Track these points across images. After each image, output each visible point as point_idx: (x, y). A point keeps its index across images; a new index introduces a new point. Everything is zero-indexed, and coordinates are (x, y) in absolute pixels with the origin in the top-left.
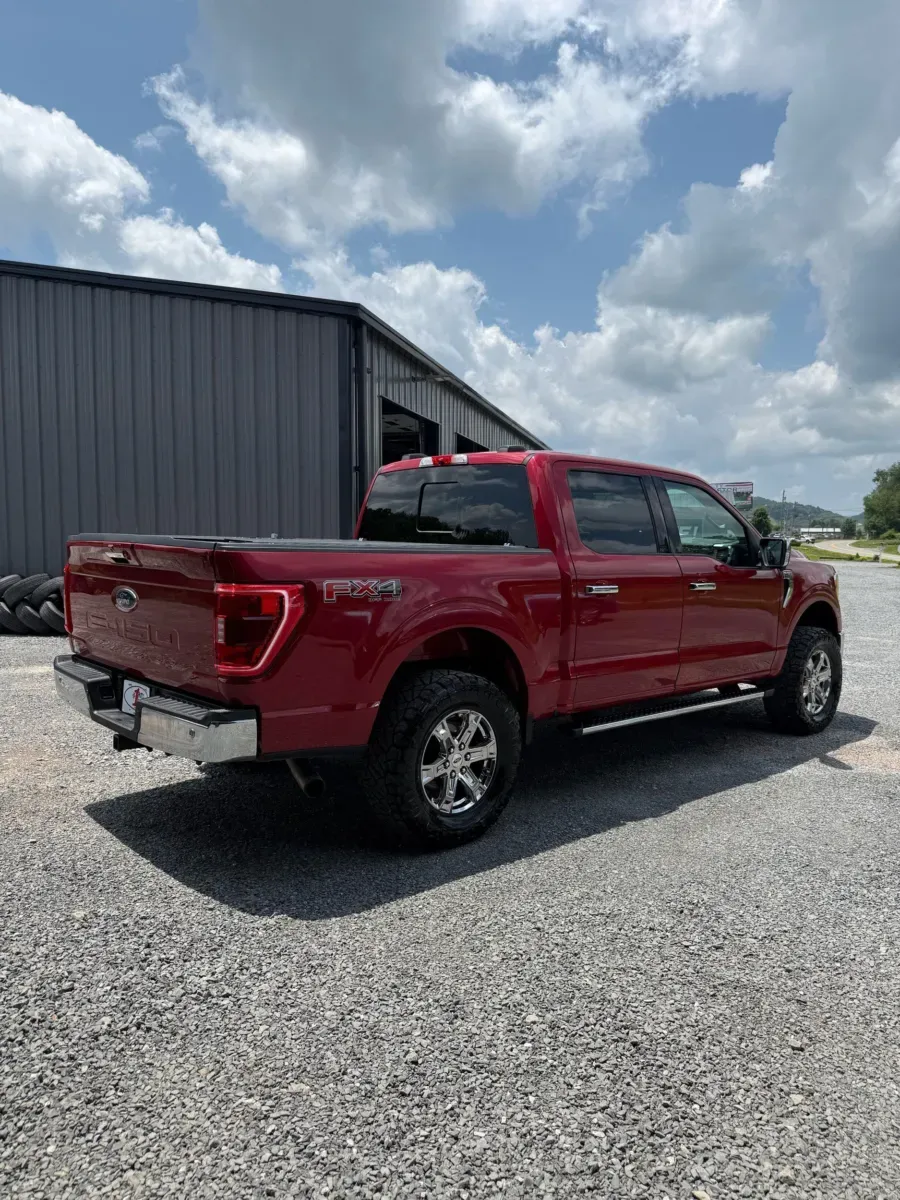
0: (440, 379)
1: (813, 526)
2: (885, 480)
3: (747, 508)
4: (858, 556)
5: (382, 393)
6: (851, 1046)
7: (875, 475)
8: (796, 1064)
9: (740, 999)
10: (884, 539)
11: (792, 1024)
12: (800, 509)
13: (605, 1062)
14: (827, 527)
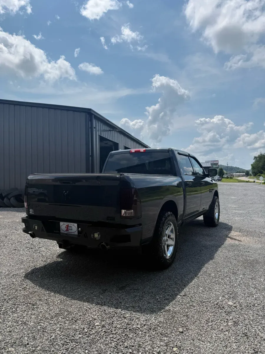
0: (117, 130)
1: (237, 173)
2: (257, 159)
3: (218, 168)
4: (249, 181)
5: (100, 134)
6: (199, 331)
7: (254, 158)
8: (179, 337)
9: (168, 316)
10: (257, 176)
11: (182, 324)
12: (233, 168)
13: (115, 338)
14: (241, 173)
